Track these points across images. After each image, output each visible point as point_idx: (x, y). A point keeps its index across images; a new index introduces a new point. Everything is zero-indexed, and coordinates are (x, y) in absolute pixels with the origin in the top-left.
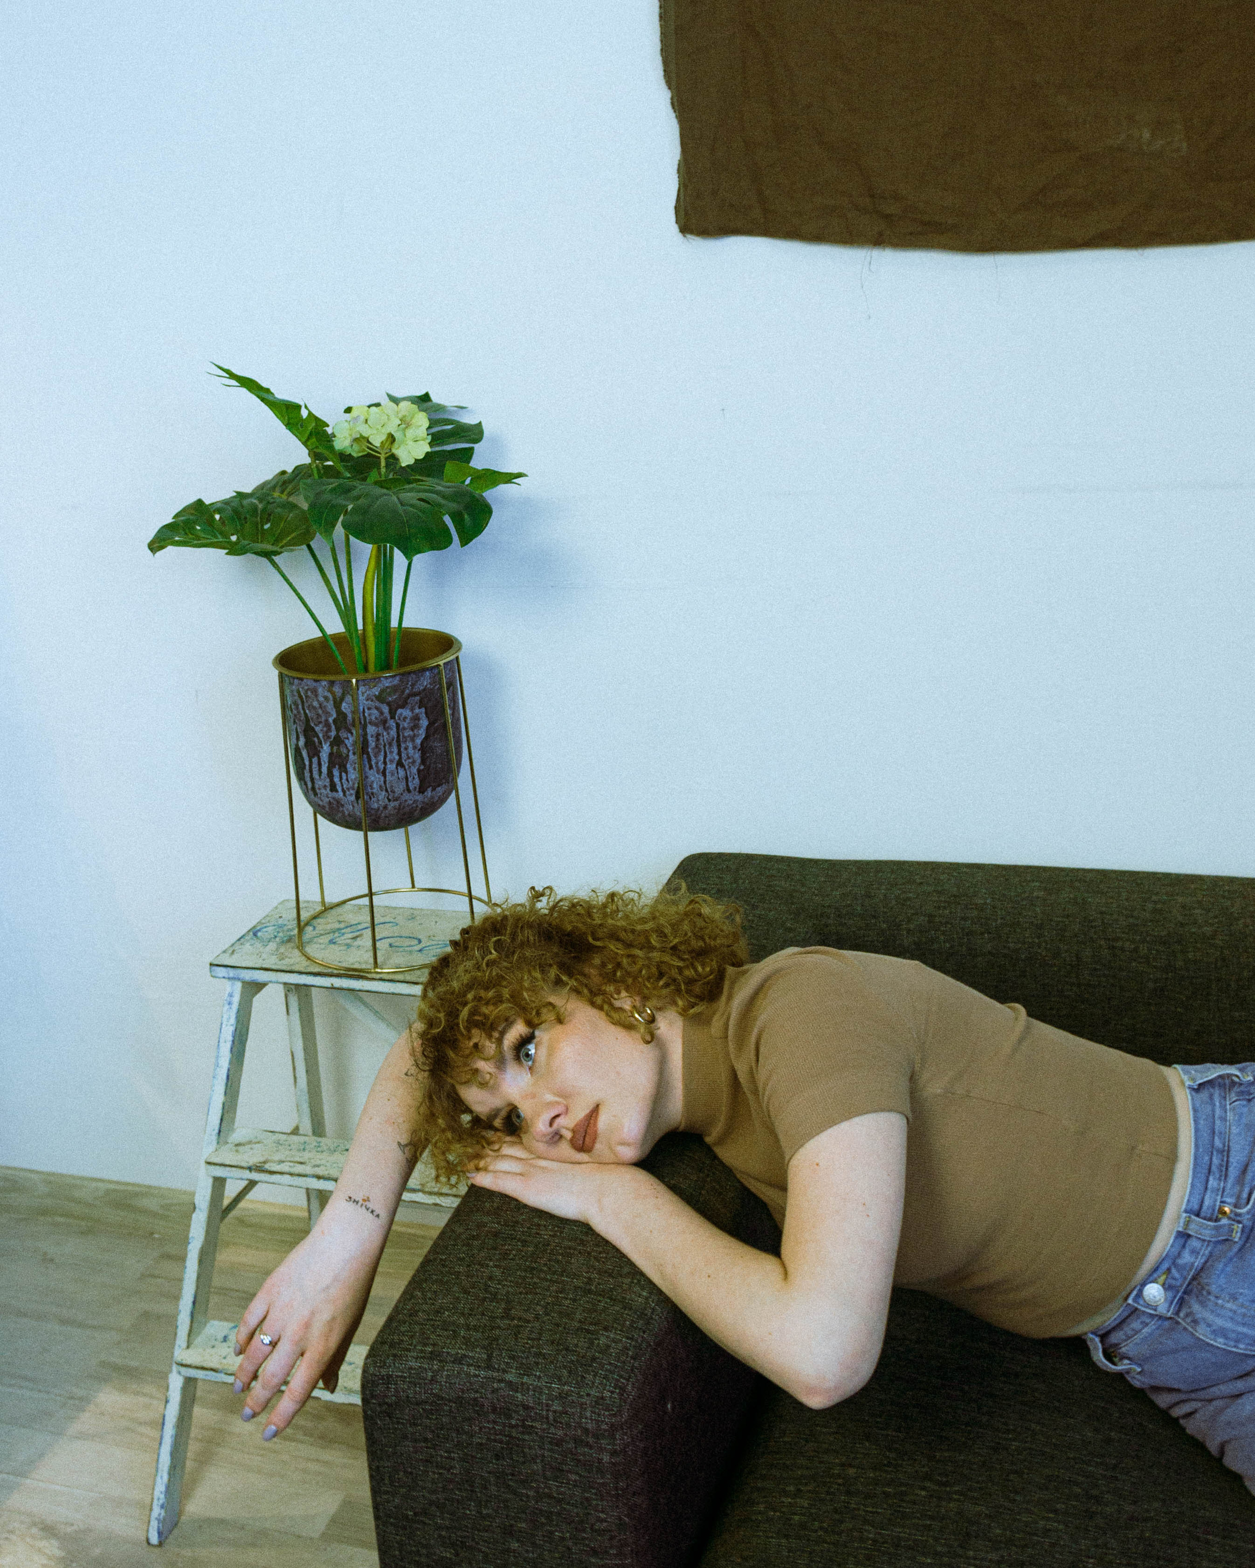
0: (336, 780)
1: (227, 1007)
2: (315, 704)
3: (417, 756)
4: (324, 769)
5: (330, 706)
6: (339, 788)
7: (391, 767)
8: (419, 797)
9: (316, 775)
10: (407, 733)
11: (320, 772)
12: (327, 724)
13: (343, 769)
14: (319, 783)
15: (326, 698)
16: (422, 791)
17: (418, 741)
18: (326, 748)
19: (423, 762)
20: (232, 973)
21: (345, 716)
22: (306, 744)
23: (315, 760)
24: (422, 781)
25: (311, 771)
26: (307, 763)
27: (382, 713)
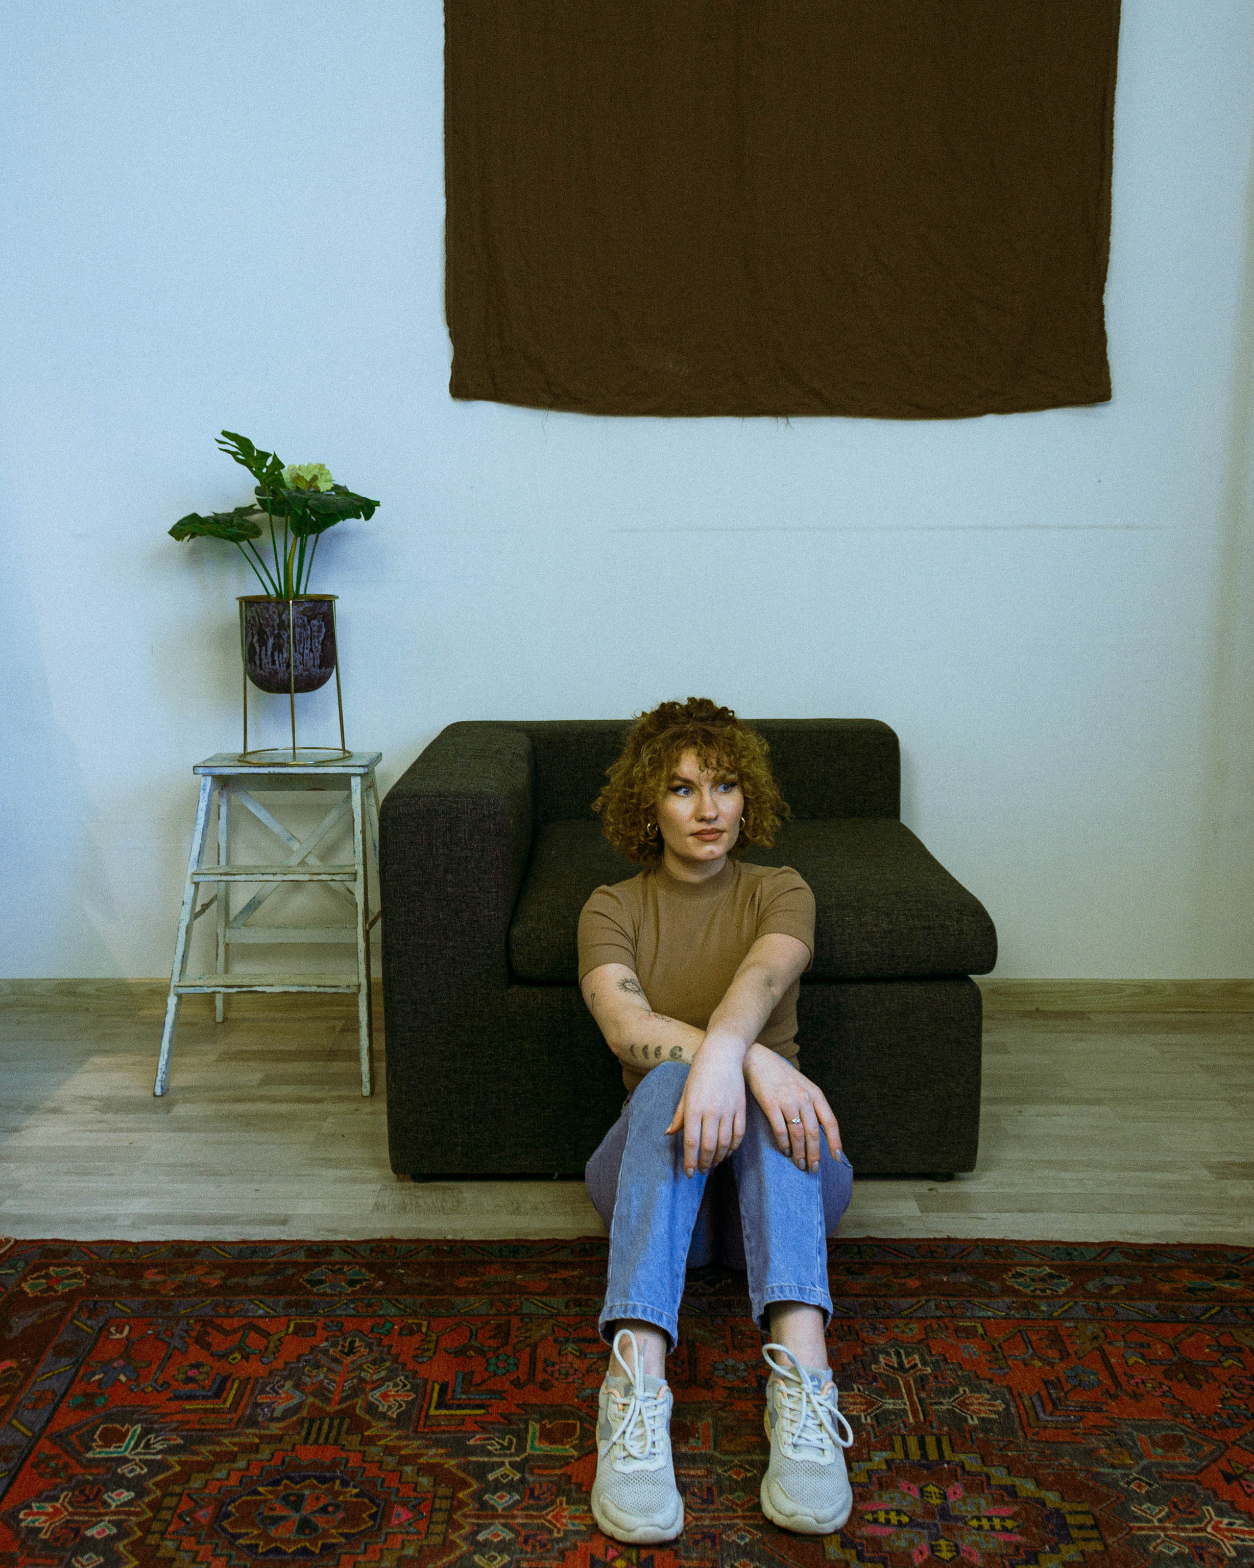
0: (276, 658)
1: (202, 792)
2: (267, 616)
3: (320, 647)
4: (269, 653)
5: (276, 617)
6: (277, 663)
7: (307, 651)
8: (319, 671)
9: (263, 657)
10: (316, 634)
11: (266, 655)
12: (273, 626)
13: (281, 652)
14: (265, 661)
15: (274, 612)
16: (320, 668)
17: (321, 639)
18: (271, 641)
19: (322, 650)
20: (207, 771)
21: (283, 621)
22: (258, 641)
23: (264, 648)
24: (321, 662)
25: (260, 655)
26: (258, 650)
27: (303, 621)
